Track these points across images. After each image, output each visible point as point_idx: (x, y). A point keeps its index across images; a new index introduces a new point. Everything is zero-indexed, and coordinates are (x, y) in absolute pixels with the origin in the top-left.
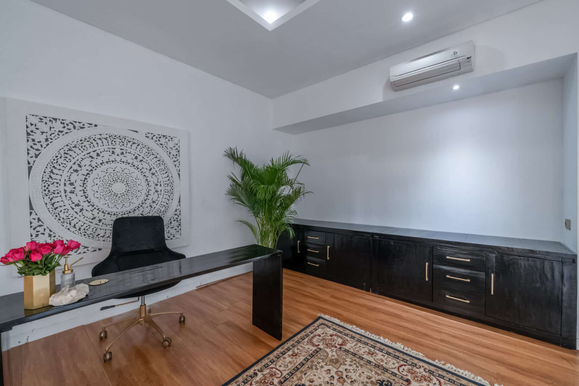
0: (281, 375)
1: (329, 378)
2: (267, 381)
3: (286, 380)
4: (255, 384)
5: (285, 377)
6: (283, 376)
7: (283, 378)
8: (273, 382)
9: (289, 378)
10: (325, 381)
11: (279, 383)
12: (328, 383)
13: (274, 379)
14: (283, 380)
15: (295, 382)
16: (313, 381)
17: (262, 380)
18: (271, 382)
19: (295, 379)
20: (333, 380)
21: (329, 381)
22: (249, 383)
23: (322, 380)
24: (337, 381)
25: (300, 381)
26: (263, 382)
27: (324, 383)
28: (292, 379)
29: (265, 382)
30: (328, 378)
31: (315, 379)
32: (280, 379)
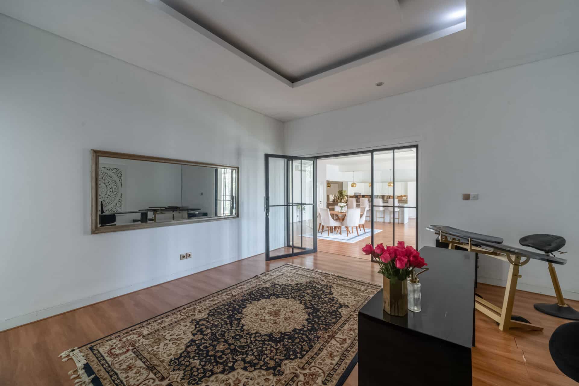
0: (297, 383)
1: (248, 384)
2: (310, 376)
3: (292, 379)
4: (320, 373)
5: (294, 382)
6: (296, 382)
7: (295, 381)
8: (304, 376)
9: (289, 382)
10: (253, 381)
11: (298, 376)
12: (251, 379)
13: (304, 379)
14: (295, 378)
15: (283, 378)
16: (265, 380)
17: (315, 377)
18: (306, 376)
19: (283, 380)
20: (245, 382)
21: (249, 380)
22: (326, 375)
23: (256, 382)
24: (242, 381)
25: (279, 379)
26: (314, 376)
27: (255, 378)
28: (286, 380)
29: (311, 375)
30: (250, 384)
31: (263, 381)
32: (297, 380)
